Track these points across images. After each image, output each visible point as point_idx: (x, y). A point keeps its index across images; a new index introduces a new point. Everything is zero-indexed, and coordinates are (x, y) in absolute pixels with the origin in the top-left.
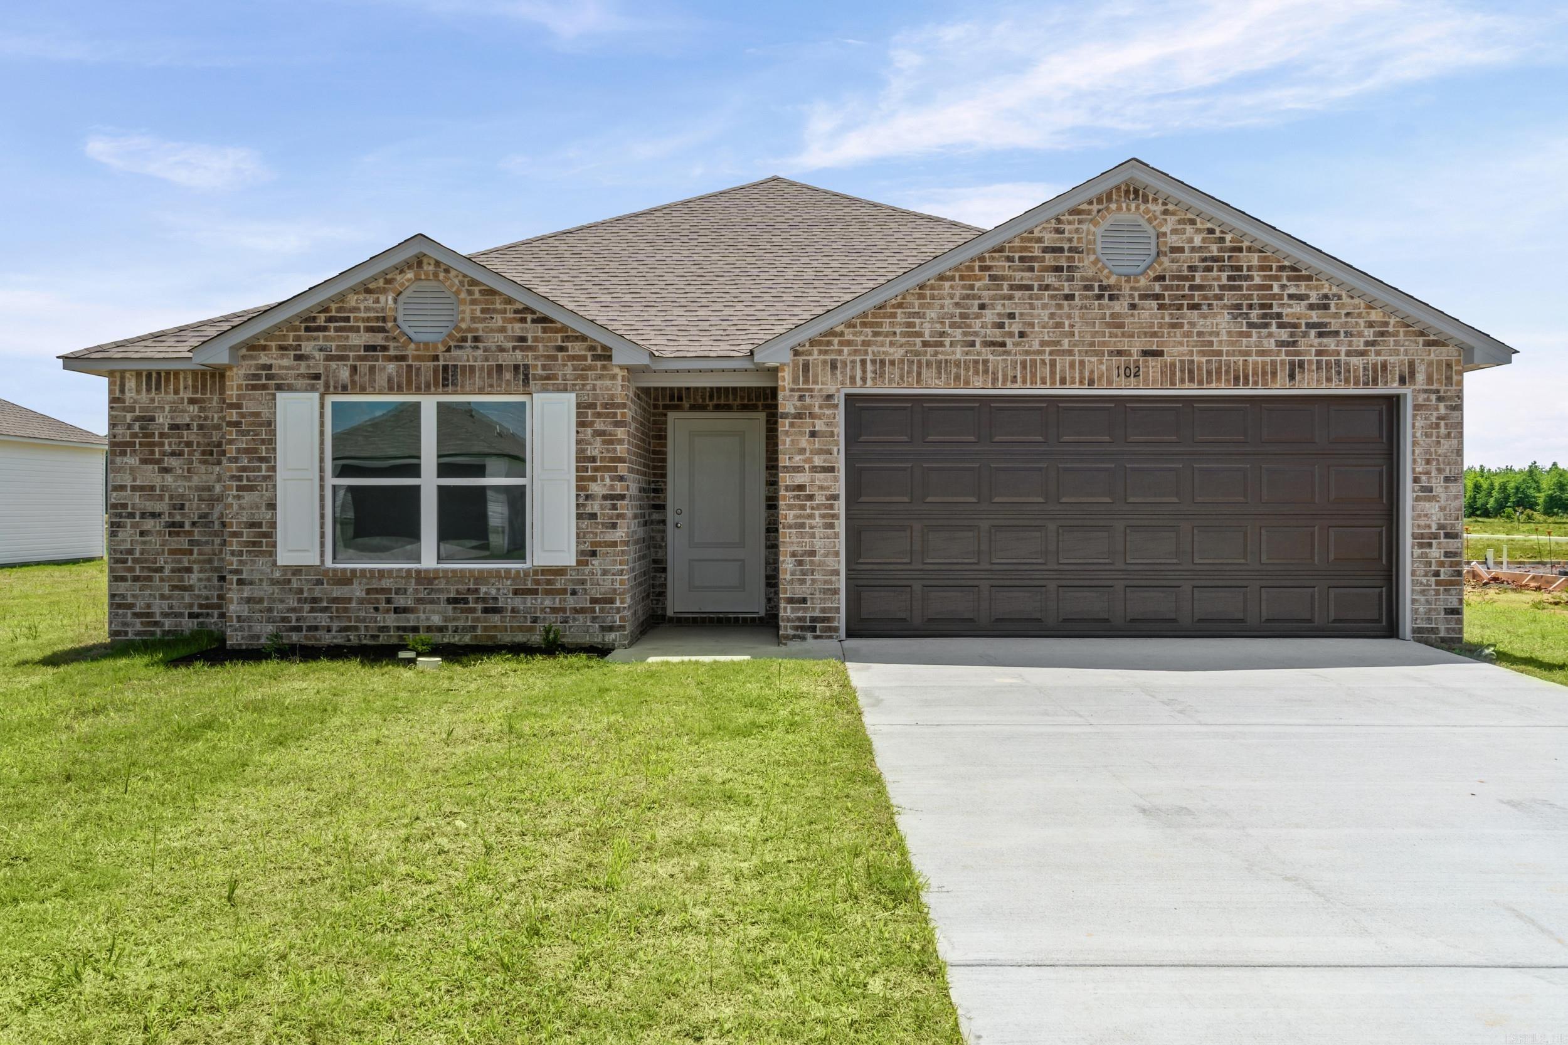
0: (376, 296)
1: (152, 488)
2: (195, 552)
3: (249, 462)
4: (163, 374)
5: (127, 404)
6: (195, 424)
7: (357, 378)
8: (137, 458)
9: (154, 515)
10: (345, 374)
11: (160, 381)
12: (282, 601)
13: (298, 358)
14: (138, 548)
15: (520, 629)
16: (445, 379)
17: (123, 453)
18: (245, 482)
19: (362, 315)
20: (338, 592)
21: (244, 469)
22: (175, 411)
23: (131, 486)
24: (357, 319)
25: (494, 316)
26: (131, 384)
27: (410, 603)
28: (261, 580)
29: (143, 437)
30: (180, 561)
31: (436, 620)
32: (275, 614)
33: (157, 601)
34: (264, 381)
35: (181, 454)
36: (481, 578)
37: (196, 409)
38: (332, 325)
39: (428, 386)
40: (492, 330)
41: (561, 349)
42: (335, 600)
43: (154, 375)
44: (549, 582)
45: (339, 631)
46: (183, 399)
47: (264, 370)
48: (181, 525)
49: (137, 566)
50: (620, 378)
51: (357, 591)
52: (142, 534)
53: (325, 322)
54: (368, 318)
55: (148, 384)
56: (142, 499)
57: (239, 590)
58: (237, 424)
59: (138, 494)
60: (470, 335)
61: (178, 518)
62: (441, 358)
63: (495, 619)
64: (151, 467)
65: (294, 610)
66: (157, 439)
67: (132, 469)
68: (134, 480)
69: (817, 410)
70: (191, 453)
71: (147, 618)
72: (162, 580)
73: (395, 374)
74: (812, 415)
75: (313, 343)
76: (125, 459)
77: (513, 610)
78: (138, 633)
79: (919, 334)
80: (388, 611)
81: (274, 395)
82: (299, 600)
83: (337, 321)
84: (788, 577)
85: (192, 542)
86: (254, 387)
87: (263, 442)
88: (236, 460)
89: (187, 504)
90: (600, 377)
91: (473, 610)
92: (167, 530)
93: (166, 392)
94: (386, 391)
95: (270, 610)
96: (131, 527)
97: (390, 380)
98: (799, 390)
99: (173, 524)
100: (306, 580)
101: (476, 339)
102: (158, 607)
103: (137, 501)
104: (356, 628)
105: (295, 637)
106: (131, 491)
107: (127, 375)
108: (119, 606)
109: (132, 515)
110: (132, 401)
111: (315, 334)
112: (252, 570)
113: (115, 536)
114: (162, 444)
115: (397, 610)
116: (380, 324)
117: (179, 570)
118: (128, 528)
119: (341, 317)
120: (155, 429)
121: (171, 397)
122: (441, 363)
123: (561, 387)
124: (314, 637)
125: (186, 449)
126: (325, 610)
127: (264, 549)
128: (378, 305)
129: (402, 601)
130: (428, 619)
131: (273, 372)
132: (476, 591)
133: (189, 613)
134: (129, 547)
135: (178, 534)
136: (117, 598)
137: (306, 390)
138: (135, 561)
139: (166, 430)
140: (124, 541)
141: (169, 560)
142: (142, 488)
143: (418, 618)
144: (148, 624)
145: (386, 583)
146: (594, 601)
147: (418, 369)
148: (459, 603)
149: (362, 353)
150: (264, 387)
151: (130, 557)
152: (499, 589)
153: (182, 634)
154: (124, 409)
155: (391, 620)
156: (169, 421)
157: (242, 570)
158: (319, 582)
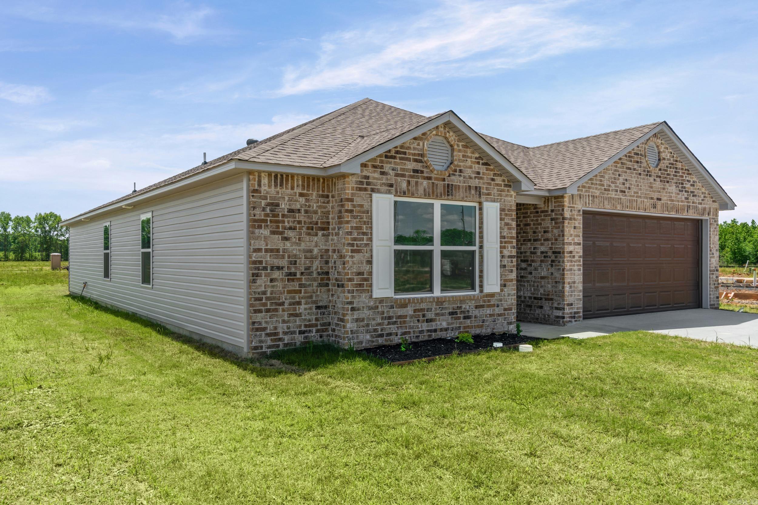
0: (418, 141)
1: (278, 250)
2: (303, 291)
3: (357, 235)
4: (284, 176)
5: (262, 194)
6: (303, 209)
7: (410, 188)
8: (269, 230)
9: (279, 268)
10: (404, 185)
11: (283, 181)
12: (374, 319)
13: (383, 173)
14: (269, 290)
15: (478, 326)
16: (448, 192)
17: (260, 227)
18: (355, 248)
19: (412, 152)
20: (401, 312)
21: (355, 239)
22: (291, 201)
23: (265, 249)
24: (410, 154)
25: (468, 159)
26: (265, 181)
27: (433, 316)
28: (363, 307)
29: (272, 217)
30: (294, 298)
31: (444, 325)
32: (370, 327)
33: (281, 325)
34: (365, 186)
35: (295, 229)
36: (463, 300)
37: (304, 200)
38: (398, 155)
39: (441, 195)
40: (467, 167)
41: (493, 180)
42: (400, 317)
43: (279, 176)
44: (489, 301)
45: (401, 335)
46: (296, 193)
47: (365, 179)
48: (295, 275)
49: (269, 302)
50: (513, 197)
51: (409, 311)
52: (272, 280)
53: (395, 153)
54: (415, 153)
55: (276, 182)
56: (272, 257)
57: (352, 314)
58: (351, 211)
59: (269, 254)
60: (458, 169)
61: (293, 270)
62: (446, 180)
63: (468, 321)
64: (277, 236)
65: (379, 324)
66: (280, 218)
67: (265, 238)
68: (267, 245)
69: (576, 217)
70: (300, 228)
71: (275, 336)
72: (283, 310)
73: (427, 187)
74: (574, 219)
75: (389, 165)
76: (262, 231)
77: (475, 317)
78: (269, 347)
79: (603, 185)
80: (423, 322)
81: (371, 195)
82: (382, 318)
83: (400, 154)
84: (567, 294)
85: (301, 285)
86: (360, 189)
87: (365, 223)
88: (350, 233)
89: (298, 261)
90: (507, 196)
91: (459, 318)
92: (287, 278)
93: (287, 188)
94: (423, 196)
95: (368, 325)
96: (265, 276)
97: (425, 190)
98: (571, 207)
99: (290, 274)
100: (386, 306)
101: (461, 171)
102: (282, 328)
103: (269, 259)
104: (409, 333)
105: (381, 341)
106: (265, 252)
107: (263, 175)
108: (257, 330)
109: (265, 268)
110: (265, 192)
111: (390, 160)
112: (359, 301)
113: (255, 283)
114: (283, 222)
115: (428, 321)
116: (420, 158)
117: (294, 304)
118: (263, 277)
119: (402, 152)
120: (280, 212)
121: (289, 191)
122: (446, 183)
123: (493, 200)
124: (389, 339)
125: (298, 226)
126: (395, 323)
127: (365, 288)
128: (418, 147)
129: (430, 316)
130: (441, 324)
131: (370, 180)
132: (461, 307)
133: (299, 331)
134: (263, 289)
135: (293, 280)
136: (256, 325)
137: (386, 193)
138: (267, 299)
139: (286, 213)
140: (261, 286)
141: (288, 297)
142: (271, 251)
143: (437, 324)
144: (275, 340)
145: (423, 306)
146: (505, 310)
147: (437, 185)
148: (454, 314)
149: (412, 173)
150: (365, 190)
151: (264, 296)
152: (470, 306)
153: (295, 345)
154: (260, 197)
155: (425, 326)
156: (288, 206)
157: (353, 302)
158: (392, 307)
